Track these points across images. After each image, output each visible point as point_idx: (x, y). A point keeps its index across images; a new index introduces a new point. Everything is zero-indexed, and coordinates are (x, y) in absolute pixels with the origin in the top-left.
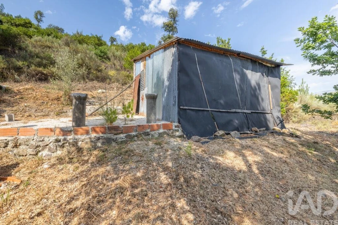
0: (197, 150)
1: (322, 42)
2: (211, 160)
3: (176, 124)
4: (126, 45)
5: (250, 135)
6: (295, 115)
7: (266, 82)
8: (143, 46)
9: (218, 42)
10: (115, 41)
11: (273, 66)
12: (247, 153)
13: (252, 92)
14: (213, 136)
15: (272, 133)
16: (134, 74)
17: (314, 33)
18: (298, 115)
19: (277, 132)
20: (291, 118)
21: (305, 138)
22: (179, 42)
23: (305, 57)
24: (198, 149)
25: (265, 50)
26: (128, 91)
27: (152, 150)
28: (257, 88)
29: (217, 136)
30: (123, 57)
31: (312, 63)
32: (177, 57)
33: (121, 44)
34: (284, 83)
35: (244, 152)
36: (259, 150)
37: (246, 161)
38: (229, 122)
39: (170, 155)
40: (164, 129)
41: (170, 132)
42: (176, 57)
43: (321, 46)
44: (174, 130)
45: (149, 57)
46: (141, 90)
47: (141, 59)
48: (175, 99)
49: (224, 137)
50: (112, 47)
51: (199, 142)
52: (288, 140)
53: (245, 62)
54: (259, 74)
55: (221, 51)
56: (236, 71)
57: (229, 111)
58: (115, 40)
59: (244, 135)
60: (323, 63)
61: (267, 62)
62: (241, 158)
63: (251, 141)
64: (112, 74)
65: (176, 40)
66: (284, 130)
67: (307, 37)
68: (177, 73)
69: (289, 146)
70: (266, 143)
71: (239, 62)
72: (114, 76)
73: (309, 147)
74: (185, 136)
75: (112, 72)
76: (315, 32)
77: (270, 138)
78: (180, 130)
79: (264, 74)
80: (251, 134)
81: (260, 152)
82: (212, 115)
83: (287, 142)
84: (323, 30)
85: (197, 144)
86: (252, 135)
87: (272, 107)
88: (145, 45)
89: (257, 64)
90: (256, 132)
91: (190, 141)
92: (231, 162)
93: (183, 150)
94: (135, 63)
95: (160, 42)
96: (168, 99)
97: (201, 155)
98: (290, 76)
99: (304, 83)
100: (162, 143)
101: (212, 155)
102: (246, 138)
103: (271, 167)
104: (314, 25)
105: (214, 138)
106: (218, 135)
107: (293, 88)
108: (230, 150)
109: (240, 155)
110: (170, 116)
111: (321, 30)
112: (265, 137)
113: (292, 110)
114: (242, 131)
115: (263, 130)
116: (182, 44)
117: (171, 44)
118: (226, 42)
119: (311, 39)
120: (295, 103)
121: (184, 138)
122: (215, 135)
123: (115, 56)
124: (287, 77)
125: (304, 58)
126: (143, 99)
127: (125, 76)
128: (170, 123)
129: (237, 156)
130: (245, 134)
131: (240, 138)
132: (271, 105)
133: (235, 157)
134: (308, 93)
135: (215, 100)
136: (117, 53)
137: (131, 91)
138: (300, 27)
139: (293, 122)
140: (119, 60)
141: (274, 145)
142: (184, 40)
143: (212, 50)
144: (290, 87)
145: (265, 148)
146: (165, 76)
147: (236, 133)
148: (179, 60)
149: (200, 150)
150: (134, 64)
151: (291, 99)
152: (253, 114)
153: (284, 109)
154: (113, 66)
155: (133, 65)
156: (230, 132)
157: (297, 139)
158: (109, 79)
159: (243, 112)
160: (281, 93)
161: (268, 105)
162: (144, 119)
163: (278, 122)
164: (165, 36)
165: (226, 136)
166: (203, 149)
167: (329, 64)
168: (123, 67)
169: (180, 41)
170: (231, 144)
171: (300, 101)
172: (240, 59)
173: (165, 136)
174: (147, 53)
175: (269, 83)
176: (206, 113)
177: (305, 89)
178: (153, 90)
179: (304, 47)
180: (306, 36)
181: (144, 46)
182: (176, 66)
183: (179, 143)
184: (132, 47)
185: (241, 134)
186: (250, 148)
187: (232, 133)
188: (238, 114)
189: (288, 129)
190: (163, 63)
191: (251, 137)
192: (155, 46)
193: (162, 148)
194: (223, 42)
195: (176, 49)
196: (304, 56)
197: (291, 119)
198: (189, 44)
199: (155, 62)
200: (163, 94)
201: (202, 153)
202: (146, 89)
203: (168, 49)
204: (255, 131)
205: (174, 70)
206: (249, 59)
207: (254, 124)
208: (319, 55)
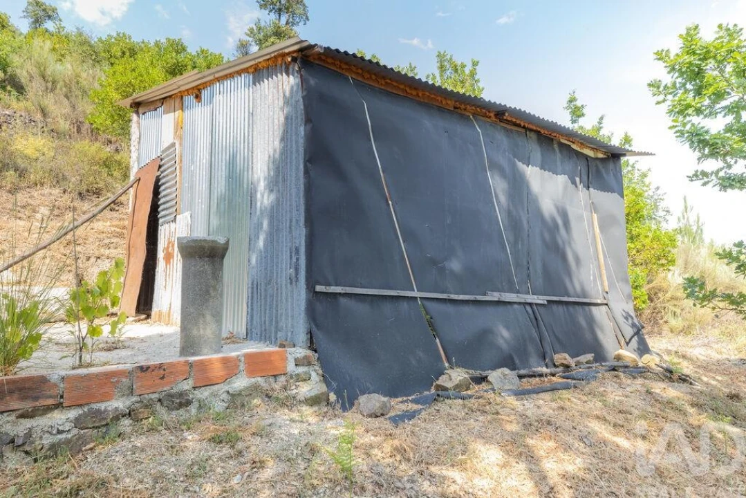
0: (375, 451)
1: (719, 96)
2: (426, 486)
3: (301, 352)
4: (100, 40)
5: (550, 382)
6: (675, 309)
7: (585, 207)
8: (174, 54)
9: (442, 68)
10: (49, 17)
11: (600, 156)
12: (541, 445)
13: (547, 236)
14: (433, 391)
15: (614, 370)
16: (134, 155)
17: (697, 70)
18: (682, 310)
19: (626, 367)
20: (664, 319)
21: (707, 384)
22: (307, 57)
23: (678, 134)
24: (380, 446)
25: (579, 103)
26: (104, 224)
27: (196, 468)
28: (560, 222)
29: (445, 389)
30: (84, 83)
31: (697, 154)
32: (302, 107)
33: (81, 35)
34: (637, 207)
35: (530, 442)
36: (576, 433)
37: (540, 478)
38: (484, 336)
39: (272, 484)
40: (251, 372)
41: (277, 386)
42: (296, 107)
43: (718, 106)
44: (291, 377)
45: (198, 97)
46: (161, 221)
47: (163, 100)
48: (297, 259)
49: (469, 392)
50: (37, 42)
51: (382, 419)
52: (658, 391)
53: (521, 141)
54: (562, 179)
55: (445, 98)
56: (495, 166)
57: (480, 298)
58: (50, 13)
59: (530, 380)
60: (725, 155)
61: (582, 144)
62: (522, 466)
63: (553, 400)
64: (29, 152)
65: (296, 47)
66: (646, 357)
67: (679, 80)
68: (302, 167)
69: (663, 411)
70: (595, 405)
71: (501, 137)
72: (41, 158)
73: (716, 412)
74: (333, 397)
75: (31, 139)
76: (697, 66)
77: (610, 389)
78: (314, 374)
79: (578, 180)
80: (553, 375)
81: (581, 439)
82: (427, 313)
83: (656, 400)
84: (716, 61)
85: (376, 423)
86: (553, 378)
87: (606, 283)
88: (184, 49)
89: (556, 146)
90: (567, 367)
91: (350, 415)
92: (492, 486)
93: (326, 456)
94: (137, 113)
95: (243, 47)
96: (272, 257)
97: (388, 470)
98: (653, 187)
99: (688, 209)
100: (240, 434)
101: (427, 463)
102: (538, 393)
103: (614, 490)
104: (693, 47)
105: (436, 398)
106: (449, 385)
107: (664, 225)
108: (488, 440)
109: (521, 454)
110: (277, 322)
111: (711, 63)
112: (594, 383)
113: (667, 292)
114: (524, 369)
115: (586, 363)
116: (317, 64)
117: (280, 59)
118: (467, 71)
119: (689, 86)
120: (669, 270)
121: (328, 403)
122: (439, 387)
123: (51, 79)
124: (645, 189)
125: (677, 137)
126: (168, 257)
127: (93, 162)
128: (277, 349)
129: (511, 459)
130: (534, 376)
131: (520, 394)
132: (605, 278)
133: (504, 466)
134: (702, 240)
135: (434, 262)
136: (59, 67)
137: (117, 223)
138: (660, 50)
139: (672, 331)
140: (67, 97)
141: (620, 412)
142: (322, 51)
143: (418, 95)
144: (654, 222)
145: (595, 426)
146: (260, 171)
147: (505, 375)
148: (308, 120)
149: (387, 448)
150: (135, 117)
151: (659, 259)
152: (555, 307)
153: (643, 290)
154: (38, 117)
155: (130, 121)
156: (484, 374)
157: (684, 386)
158: (15, 171)
159: (523, 301)
160: (632, 238)
161: (595, 280)
162: (170, 336)
163: (629, 332)
164: (262, 24)
165: (475, 389)
166: (396, 442)
167: (740, 157)
168: (87, 125)
169: (309, 52)
170: (489, 417)
171: (683, 266)
172: (505, 128)
173: (256, 401)
174: (186, 81)
175: (594, 207)
176: (405, 305)
177: (694, 228)
178: (215, 222)
179: (674, 106)
180: (677, 78)
181: (178, 52)
182: (297, 142)
183: (310, 428)
184: (129, 49)
185: (521, 377)
186: (549, 428)
187: (494, 376)
188: (509, 307)
189: (658, 354)
190: (251, 124)
191: (554, 389)
192: (225, 60)
193: (240, 453)
194: (456, 71)
195: (298, 80)
196: (676, 132)
197: (666, 322)
198: (340, 67)
199: (220, 119)
200: (252, 241)
201: (391, 460)
202: (184, 219)
203: (269, 76)
204: (563, 365)
205: (291, 152)
206: (531, 130)
207: (558, 339)
208: (713, 131)
